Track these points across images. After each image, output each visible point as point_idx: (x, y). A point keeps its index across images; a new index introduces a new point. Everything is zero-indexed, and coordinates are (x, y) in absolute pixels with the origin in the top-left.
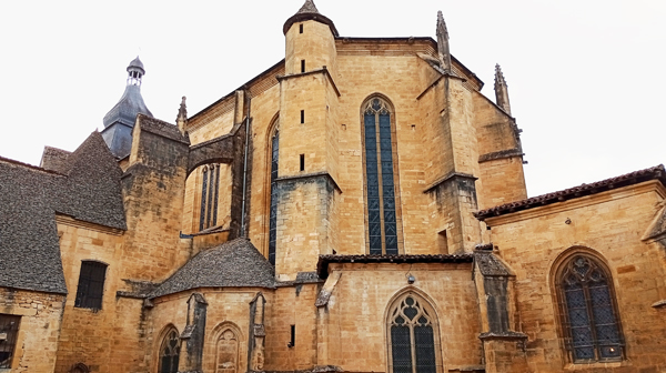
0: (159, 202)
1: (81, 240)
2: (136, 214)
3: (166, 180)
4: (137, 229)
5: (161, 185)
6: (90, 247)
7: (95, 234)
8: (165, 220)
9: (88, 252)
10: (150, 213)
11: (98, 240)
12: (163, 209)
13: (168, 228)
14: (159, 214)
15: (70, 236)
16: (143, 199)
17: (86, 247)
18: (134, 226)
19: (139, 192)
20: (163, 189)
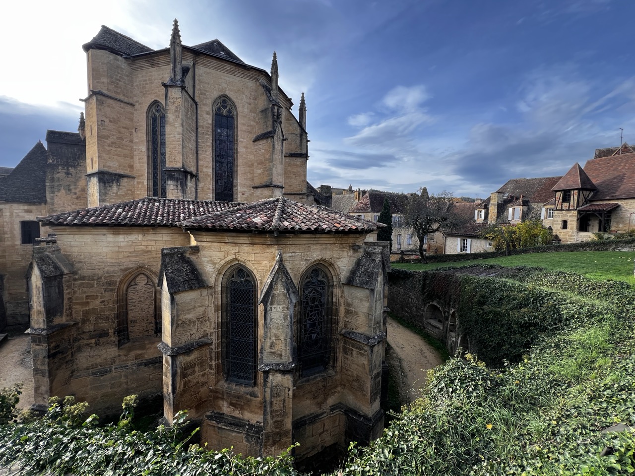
0: (68, 183)
1: (16, 211)
2: (53, 192)
3: (71, 170)
4: (55, 201)
5: (68, 174)
6: (22, 214)
7: (26, 207)
8: (75, 193)
9: (24, 217)
10: (63, 191)
11: (28, 210)
12: (72, 187)
13: (78, 198)
14: (69, 190)
15: (8, 210)
16: (56, 184)
17: (21, 214)
18: (52, 199)
19: (52, 180)
20: (70, 176)
